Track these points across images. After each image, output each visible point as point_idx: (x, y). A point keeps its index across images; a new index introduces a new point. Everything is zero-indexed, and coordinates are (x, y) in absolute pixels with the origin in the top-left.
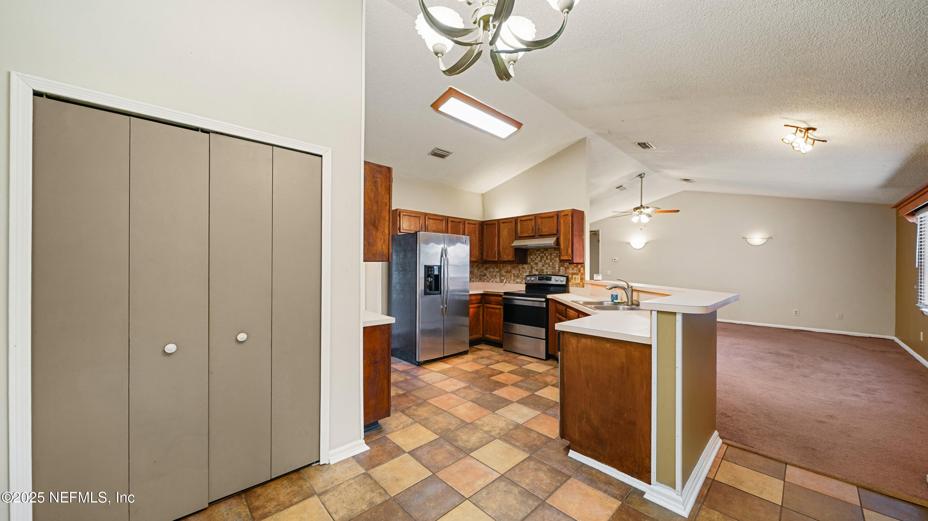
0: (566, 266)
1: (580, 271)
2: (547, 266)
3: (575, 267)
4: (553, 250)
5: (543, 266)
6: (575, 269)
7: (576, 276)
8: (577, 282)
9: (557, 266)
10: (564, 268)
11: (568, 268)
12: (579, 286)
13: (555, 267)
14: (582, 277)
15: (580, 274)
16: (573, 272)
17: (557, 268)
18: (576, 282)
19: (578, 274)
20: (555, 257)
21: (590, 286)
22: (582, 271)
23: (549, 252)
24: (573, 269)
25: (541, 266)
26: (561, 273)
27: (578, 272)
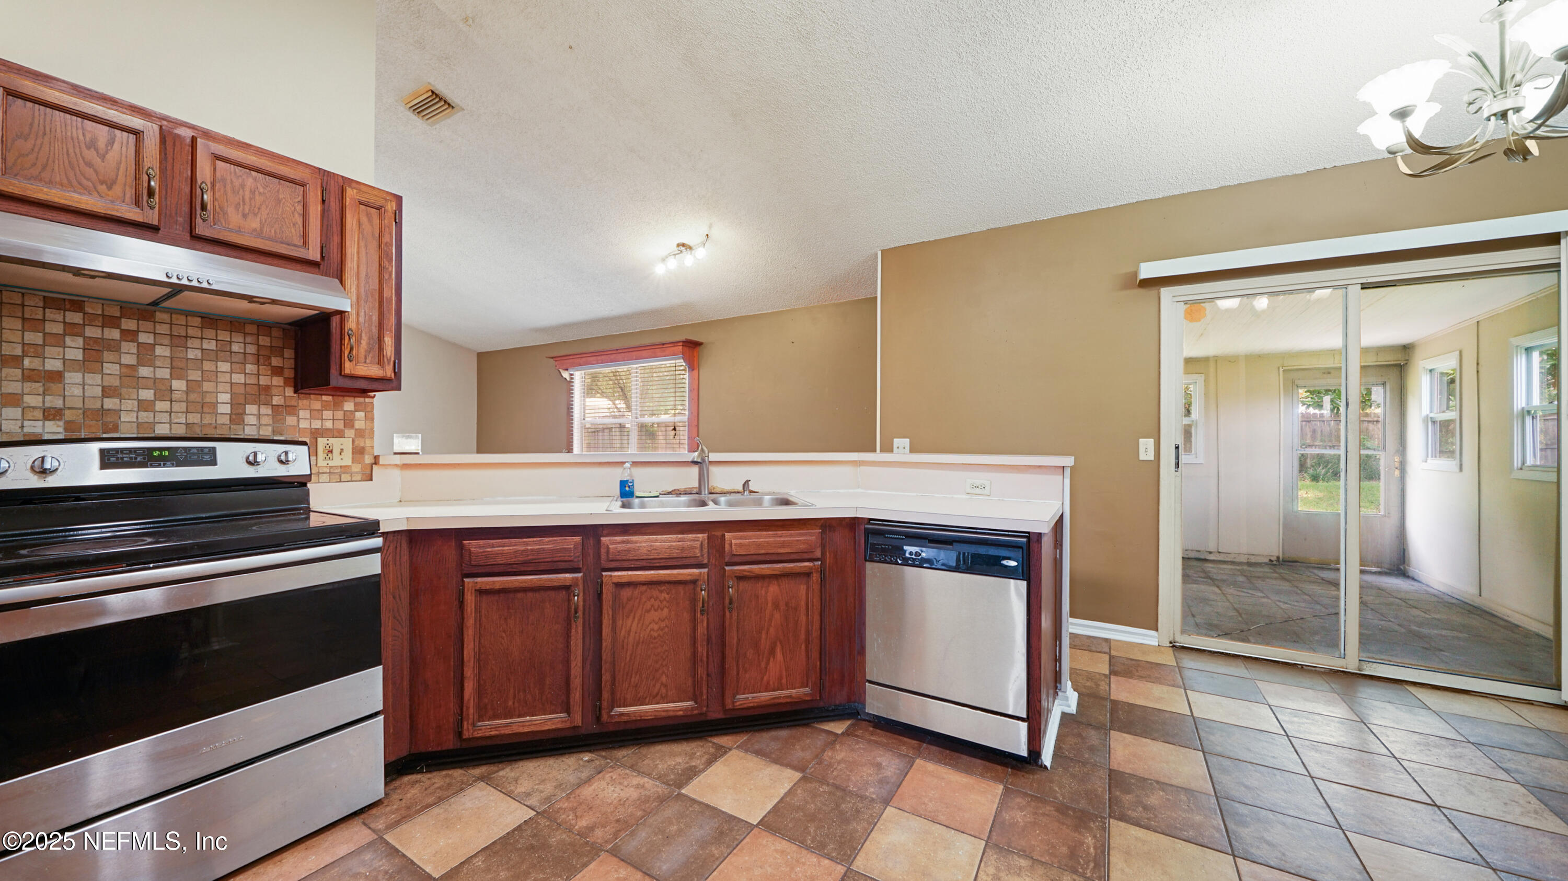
0: (276, 400)
1: (349, 422)
2: (147, 394)
3: (325, 407)
4: (198, 322)
5: (107, 392)
6: (327, 414)
7: (335, 442)
8: (336, 461)
9: (225, 397)
10: (268, 411)
11: (291, 409)
12: (345, 477)
13: (215, 405)
14: (360, 442)
15: (350, 433)
16: (317, 424)
17: (225, 409)
18: (331, 463)
19: (340, 434)
20: (216, 356)
21: (397, 472)
22: (359, 424)
23: (163, 329)
24: (316, 414)
25: (98, 391)
26: (249, 432)
27: (340, 425)
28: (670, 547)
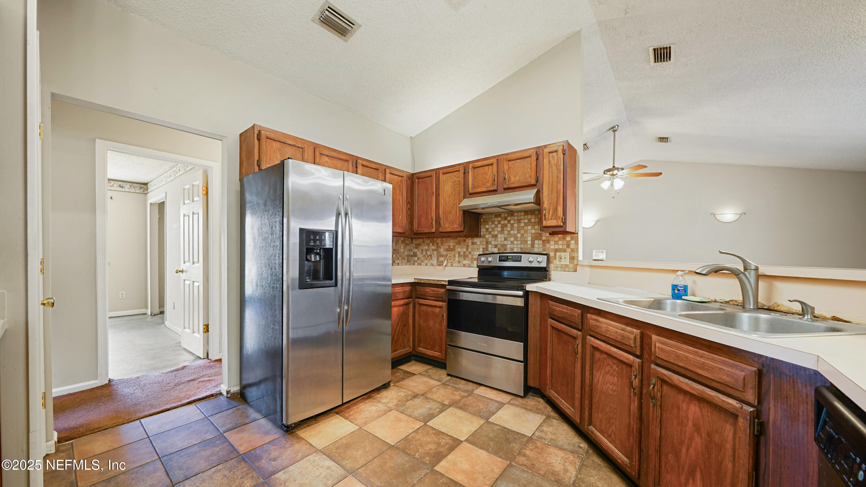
0: (544, 238)
1: (568, 246)
2: (512, 239)
3: (560, 239)
4: (523, 213)
5: (505, 239)
6: (560, 242)
7: (562, 254)
8: (563, 262)
9: (530, 238)
10: (541, 242)
11: (548, 241)
12: (566, 269)
13: (527, 241)
14: (573, 254)
15: (569, 250)
16: (556, 247)
17: (529, 242)
18: (561, 263)
19: (565, 251)
20: (526, 224)
21: (588, 269)
22: (572, 246)
23: (516, 218)
24: (556, 243)
25: (503, 239)
26: (536, 250)
27: (565, 247)
28: (616, 332)
